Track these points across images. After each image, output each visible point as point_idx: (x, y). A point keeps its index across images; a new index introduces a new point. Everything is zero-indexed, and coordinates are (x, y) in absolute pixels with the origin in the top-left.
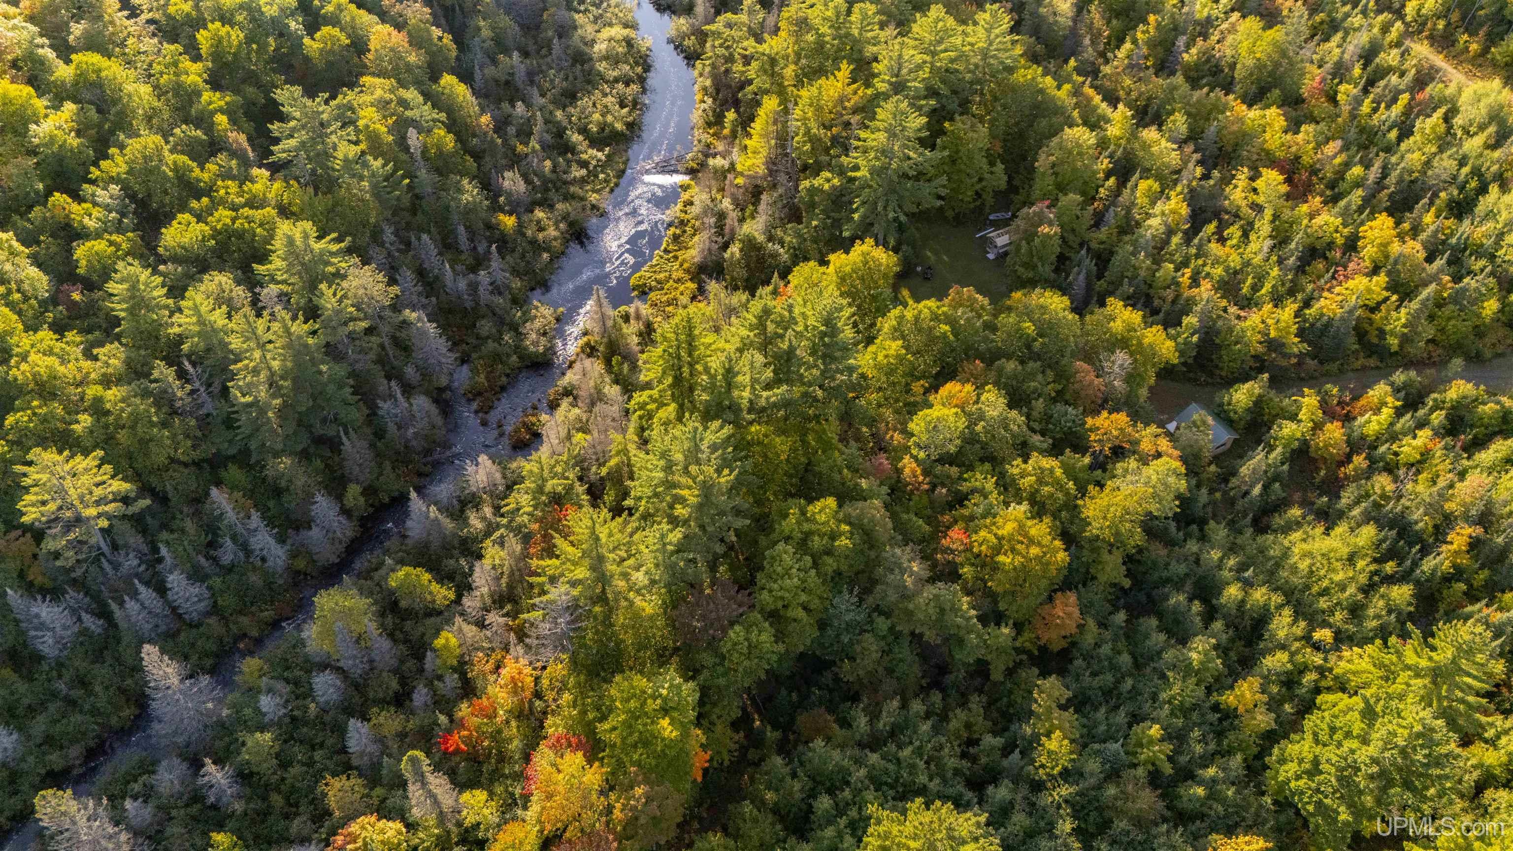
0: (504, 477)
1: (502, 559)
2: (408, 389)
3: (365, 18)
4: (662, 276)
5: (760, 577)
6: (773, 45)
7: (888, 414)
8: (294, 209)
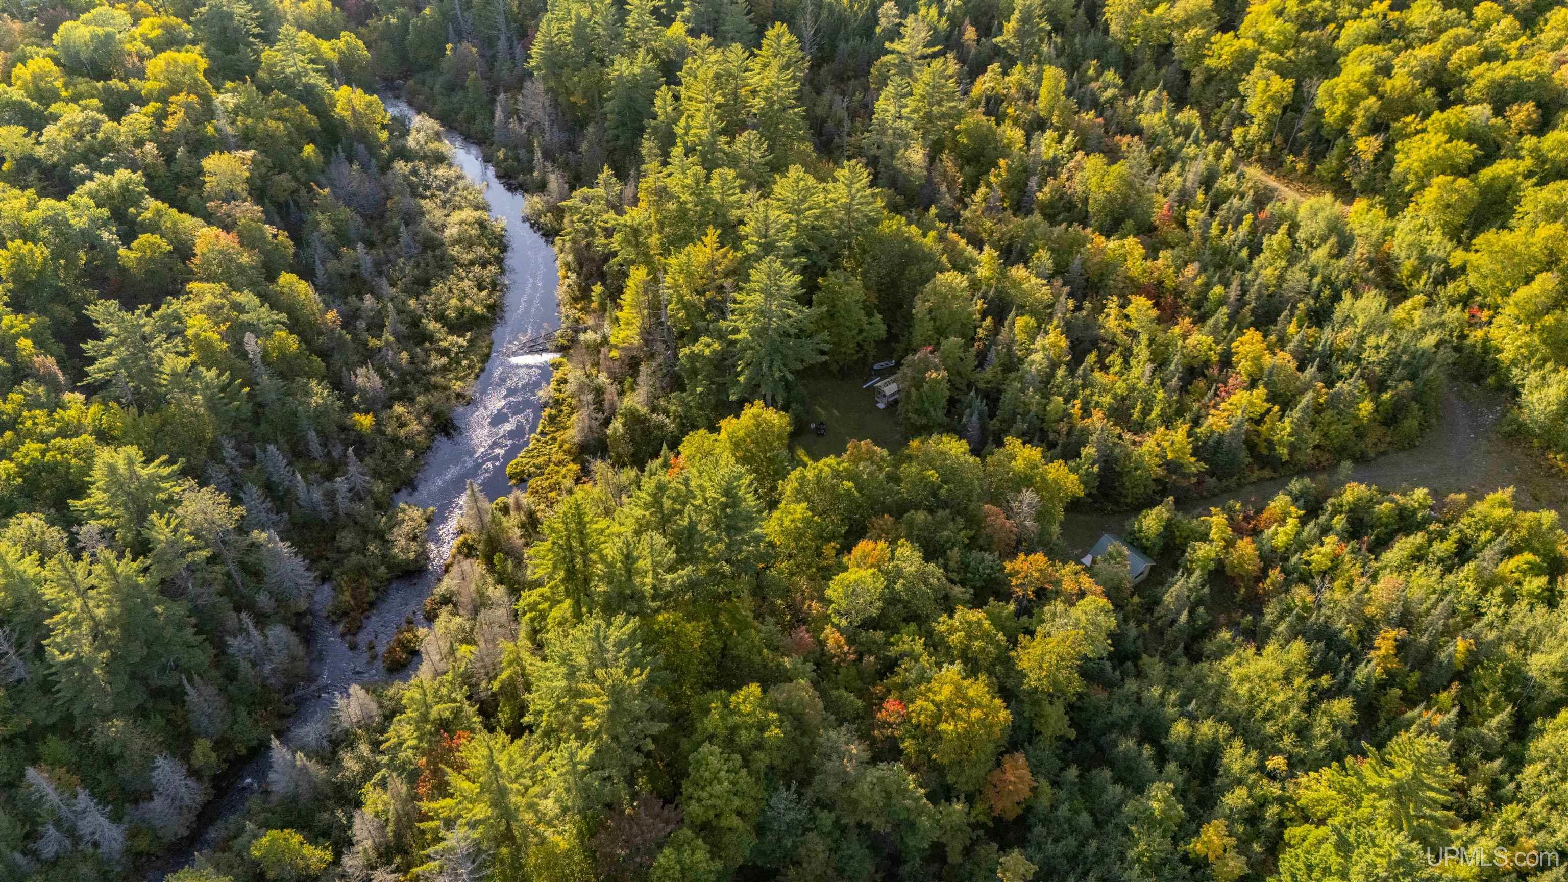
0: (381, 706)
1: (385, 804)
2: (261, 620)
3: (187, 221)
4: (541, 460)
5: (687, 787)
6: (634, 216)
7: (802, 582)
8: (116, 433)
